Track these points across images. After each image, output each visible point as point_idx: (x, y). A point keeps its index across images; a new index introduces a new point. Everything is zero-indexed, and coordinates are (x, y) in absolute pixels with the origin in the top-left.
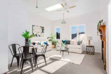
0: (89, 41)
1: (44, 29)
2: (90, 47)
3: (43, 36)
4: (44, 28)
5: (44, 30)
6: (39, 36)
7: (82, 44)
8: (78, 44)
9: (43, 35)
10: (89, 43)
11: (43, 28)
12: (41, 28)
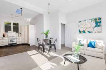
5: (100, 22)
12: (93, 21)
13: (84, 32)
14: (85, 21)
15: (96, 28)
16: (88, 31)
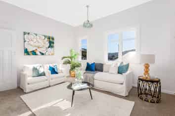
0: (147, 67)
1: (55, 41)
2: (147, 81)
3: (53, 54)
4: (53, 39)
5: (53, 43)
6: (43, 54)
7: (128, 72)
8: (118, 73)
9: (52, 52)
10: (147, 72)
11: (51, 40)
12: (46, 39)
13: (34, 53)
14: (36, 35)
15: (50, 48)
16: (40, 53)
